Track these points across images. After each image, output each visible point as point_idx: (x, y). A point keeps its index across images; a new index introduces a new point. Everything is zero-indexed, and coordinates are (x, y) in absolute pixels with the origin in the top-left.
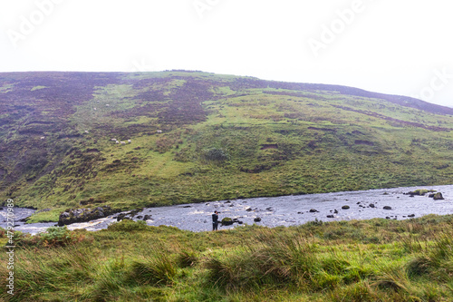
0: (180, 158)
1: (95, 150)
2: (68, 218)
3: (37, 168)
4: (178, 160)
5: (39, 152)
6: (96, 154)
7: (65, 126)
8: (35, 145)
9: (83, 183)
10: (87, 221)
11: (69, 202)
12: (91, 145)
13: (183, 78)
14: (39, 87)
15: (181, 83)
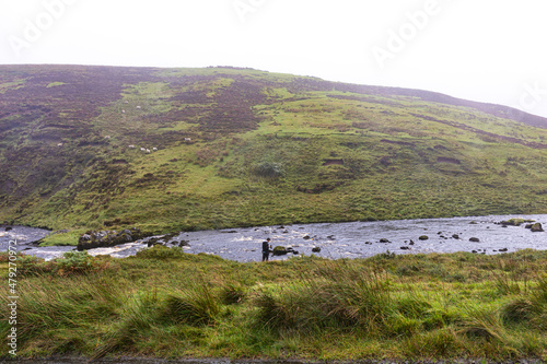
0: (224, 173)
1: (123, 161)
2: (89, 242)
3: (53, 181)
4: (223, 176)
5: (57, 161)
6: (124, 165)
7: (87, 131)
8: (51, 153)
9: (108, 200)
10: (112, 245)
11: (91, 223)
12: (118, 154)
13: (231, 76)
14: (57, 84)
15: (228, 82)
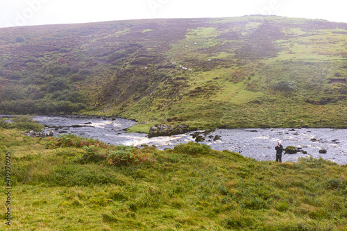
0: (250, 88)
1: (183, 78)
2: (155, 132)
3: (141, 91)
4: (249, 90)
5: (143, 78)
6: (183, 81)
7: (162, 59)
8: (141, 73)
9: (171, 104)
10: (170, 135)
11: (160, 119)
12: (180, 74)
13: (259, 21)
14: (148, 30)
15: (256, 25)
